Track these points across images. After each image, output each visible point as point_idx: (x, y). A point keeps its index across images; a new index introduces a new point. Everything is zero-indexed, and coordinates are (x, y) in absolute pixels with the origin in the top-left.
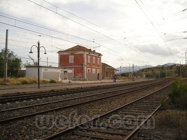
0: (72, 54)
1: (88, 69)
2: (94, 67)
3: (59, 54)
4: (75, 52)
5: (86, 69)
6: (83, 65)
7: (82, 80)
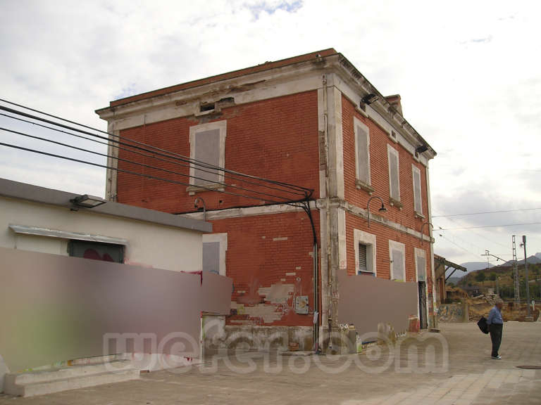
0: (210, 107)
1: (361, 236)
2: (397, 226)
3: (111, 124)
4: (235, 85)
5: (342, 237)
6: (311, 195)
7: (303, 344)
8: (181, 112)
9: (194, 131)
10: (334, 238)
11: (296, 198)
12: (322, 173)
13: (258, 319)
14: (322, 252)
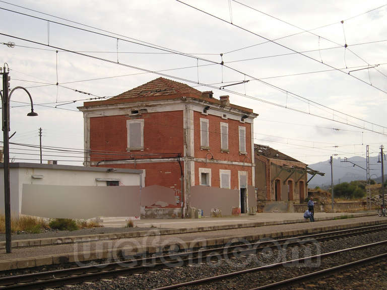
0: (136, 112)
1: (202, 170)
2: (225, 162)
3: (85, 115)
4: (148, 104)
5: (193, 172)
6: (180, 155)
7: (177, 215)
8: (122, 113)
9: (129, 122)
10: (189, 173)
11: (175, 156)
12: (185, 146)
13: (159, 205)
14: (185, 178)
